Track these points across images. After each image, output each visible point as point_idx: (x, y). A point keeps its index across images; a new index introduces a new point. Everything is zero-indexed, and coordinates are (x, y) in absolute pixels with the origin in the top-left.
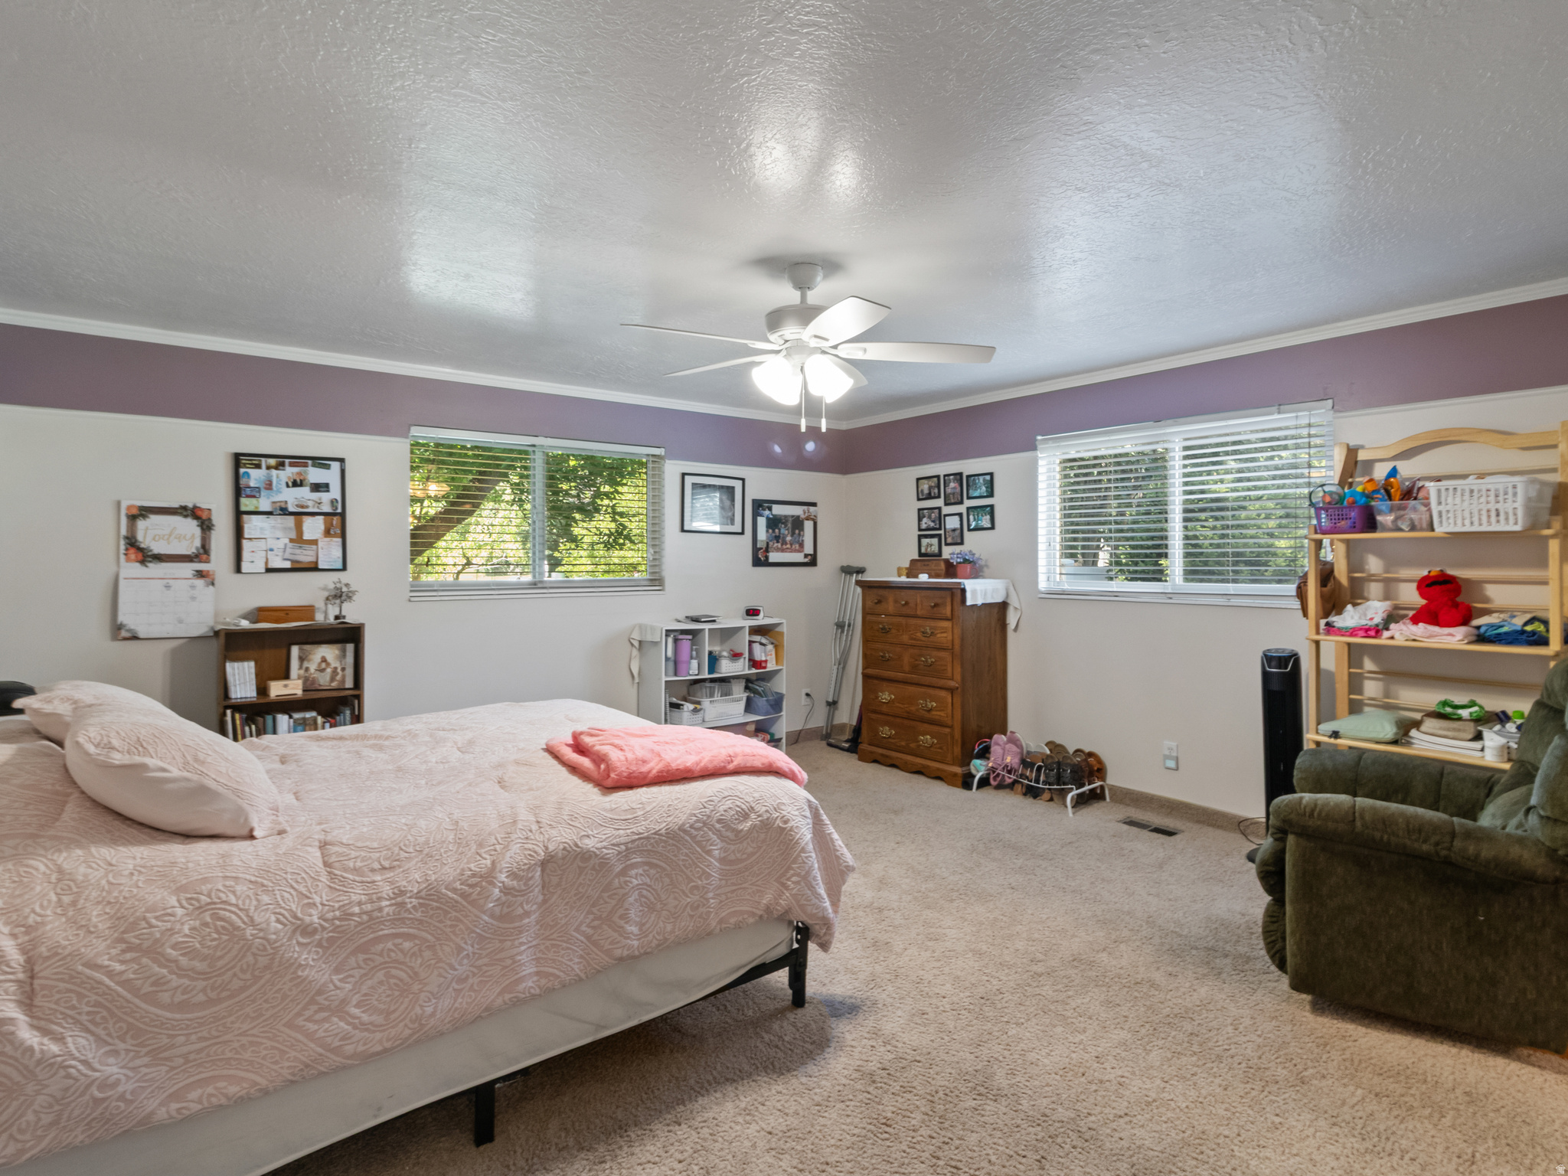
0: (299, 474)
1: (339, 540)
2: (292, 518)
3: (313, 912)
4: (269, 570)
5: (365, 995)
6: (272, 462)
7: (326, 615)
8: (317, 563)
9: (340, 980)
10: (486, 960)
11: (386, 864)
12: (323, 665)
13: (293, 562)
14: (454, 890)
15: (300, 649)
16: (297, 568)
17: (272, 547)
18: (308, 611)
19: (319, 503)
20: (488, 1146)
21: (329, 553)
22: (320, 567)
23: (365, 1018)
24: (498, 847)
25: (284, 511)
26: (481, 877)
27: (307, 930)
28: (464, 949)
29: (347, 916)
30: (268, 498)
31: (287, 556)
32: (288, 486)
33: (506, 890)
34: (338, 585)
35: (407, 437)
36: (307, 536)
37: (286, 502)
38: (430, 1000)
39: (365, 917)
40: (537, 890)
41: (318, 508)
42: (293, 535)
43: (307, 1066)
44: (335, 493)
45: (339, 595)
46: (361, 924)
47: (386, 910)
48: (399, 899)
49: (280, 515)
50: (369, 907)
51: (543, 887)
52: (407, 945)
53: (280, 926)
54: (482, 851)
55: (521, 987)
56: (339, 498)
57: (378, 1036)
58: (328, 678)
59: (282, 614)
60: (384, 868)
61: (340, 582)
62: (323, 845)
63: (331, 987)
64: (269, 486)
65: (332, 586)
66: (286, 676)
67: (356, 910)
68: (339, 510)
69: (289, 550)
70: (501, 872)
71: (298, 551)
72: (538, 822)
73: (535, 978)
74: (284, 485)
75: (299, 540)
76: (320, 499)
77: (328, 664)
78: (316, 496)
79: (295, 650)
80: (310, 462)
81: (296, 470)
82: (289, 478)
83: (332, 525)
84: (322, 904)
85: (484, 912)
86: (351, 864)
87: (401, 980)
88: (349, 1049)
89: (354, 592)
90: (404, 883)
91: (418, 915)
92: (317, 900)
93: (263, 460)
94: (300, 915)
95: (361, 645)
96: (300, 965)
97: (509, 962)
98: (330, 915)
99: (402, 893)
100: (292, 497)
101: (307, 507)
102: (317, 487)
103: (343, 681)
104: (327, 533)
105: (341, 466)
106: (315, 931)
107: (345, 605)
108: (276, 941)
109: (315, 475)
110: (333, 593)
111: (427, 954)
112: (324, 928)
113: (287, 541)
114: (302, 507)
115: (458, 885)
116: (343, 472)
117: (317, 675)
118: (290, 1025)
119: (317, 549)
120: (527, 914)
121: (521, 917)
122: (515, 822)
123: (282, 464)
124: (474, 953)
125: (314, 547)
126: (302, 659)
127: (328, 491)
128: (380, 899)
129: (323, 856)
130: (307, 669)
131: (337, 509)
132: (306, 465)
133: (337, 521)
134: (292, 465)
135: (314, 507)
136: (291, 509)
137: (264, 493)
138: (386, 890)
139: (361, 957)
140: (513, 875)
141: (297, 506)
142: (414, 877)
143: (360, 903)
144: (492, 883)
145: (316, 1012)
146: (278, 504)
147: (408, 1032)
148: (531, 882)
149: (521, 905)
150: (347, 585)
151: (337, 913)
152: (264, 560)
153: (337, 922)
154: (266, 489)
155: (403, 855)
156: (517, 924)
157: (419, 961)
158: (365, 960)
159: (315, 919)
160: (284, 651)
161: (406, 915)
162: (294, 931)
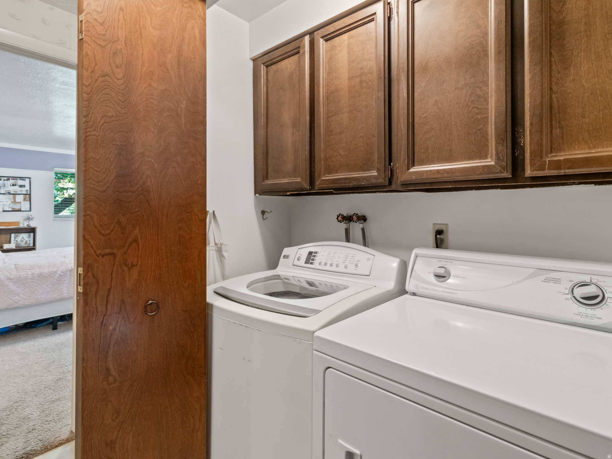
0: (15, 182)
1: (29, 202)
2: (12, 195)
3: (12, 276)
4: (4, 211)
5: (24, 293)
6: (5, 178)
7: (24, 224)
8: (21, 209)
9: (18, 289)
10: (54, 289)
11: (30, 268)
12: (23, 240)
13: (12, 208)
14: (47, 274)
15: (14, 235)
16: (14, 210)
17: (5, 204)
18: (18, 223)
19: (22, 191)
20: (56, 330)
21: (25, 206)
22: (22, 210)
23: (24, 297)
24: (59, 267)
25: (9, 193)
26: (54, 272)
27: (10, 279)
28: (48, 286)
29: (20, 277)
30: (4, 189)
31: (10, 207)
32: (11, 186)
33: (60, 275)
34: (28, 216)
35: (53, 171)
36: (17, 201)
37: (10, 191)
38: (40, 295)
39: (24, 278)
40: (68, 276)
41: (21, 192)
42: (13, 201)
43: (10, 305)
44: (27, 187)
45: (28, 219)
46: (23, 279)
47: (30, 277)
48: (33, 275)
49: (8, 194)
50: (25, 276)
51: (70, 275)
52: (34, 284)
53: (4, 278)
54: (54, 267)
55: (63, 295)
56: (29, 189)
57: (27, 301)
58: (24, 243)
59: (8, 224)
60: (30, 269)
61: (29, 215)
62: (15, 265)
63: (16, 290)
64: (4, 186)
65: (26, 216)
66: (10, 243)
67: (22, 276)
68: (29, 193)
69: (11, 205)
70: (59, 271)
71: (14, 205)
72: (70, 263)
73: (67, 294)
74: (9, 186)
75: (14, 202)
76: (22, 190)
77: (24, 239)
78: (21, 189)
79: (13, 235)
80: (18, 179)
81: (14, 181)
82: (11, 183)
83: (26, 197)
84: (14, 275)
85: (54, 279)
86: (22, 268)
87: (33, 291)
88: (20, 303)
89: (33, 218)
90: (34, 272)
91: (38, 278)
92: (13, 274)
93: (2, 178)
94: (9, 276)
95: (35, 233)
96: (9, 285)
97: (60, 290)
98: (16, 277)
99: (34, 274)
100: (12, 189)
101: (17, 192)
102: (21, 186)
103: (29, 244)
104: (25, 200)
105: (30, 180)
106: (12, 279)
107: (30, 222)
108: (3, 280)
109: (20, 182)
110: (26, 218)
111: (40, 286)
112: (15, 279)
113: (10, 202)
114: (16, 192)
115: (48, 273)
116: (30, 182)
117: (20, 242)
118: (6, 297)
119: (21, 205)
120: (65, 280)
121: (64, 281)
122: (64, 262)
123: (9, 179)
124: (51, 287)
125: (20, 204)
126: (15, 238)
127: (25, 187)
128: (28, 275)
129: (15, 267)
130: (17, 241)
131: (28, 193)
132: (17, 179)
133: (28, 196)
134: (12, 179)
135: (20, 192)
136: (12, 193)
137: (2, 188)
138: (30, 273)
139: (23, 285)
140: (62, 272)
141: (14, 192)
142: (37, 271)
143: (23, 275)
144: (57, 274)
145: (12, 295)
146: (7, 191)
147: (34, 301)
148: (67, 274)
149: (64, 278)
150: (31, 216)
151: (18, 277)
152: (2, 208)
153: (18, 278)
154: (3, 186)
155: (34, 267)
156: (63, 282)
157: (37, 287)
158: (24, 286)
159: (13, 277)
160: (9, 236)
161: (34, 278)
162: (8, 279)
